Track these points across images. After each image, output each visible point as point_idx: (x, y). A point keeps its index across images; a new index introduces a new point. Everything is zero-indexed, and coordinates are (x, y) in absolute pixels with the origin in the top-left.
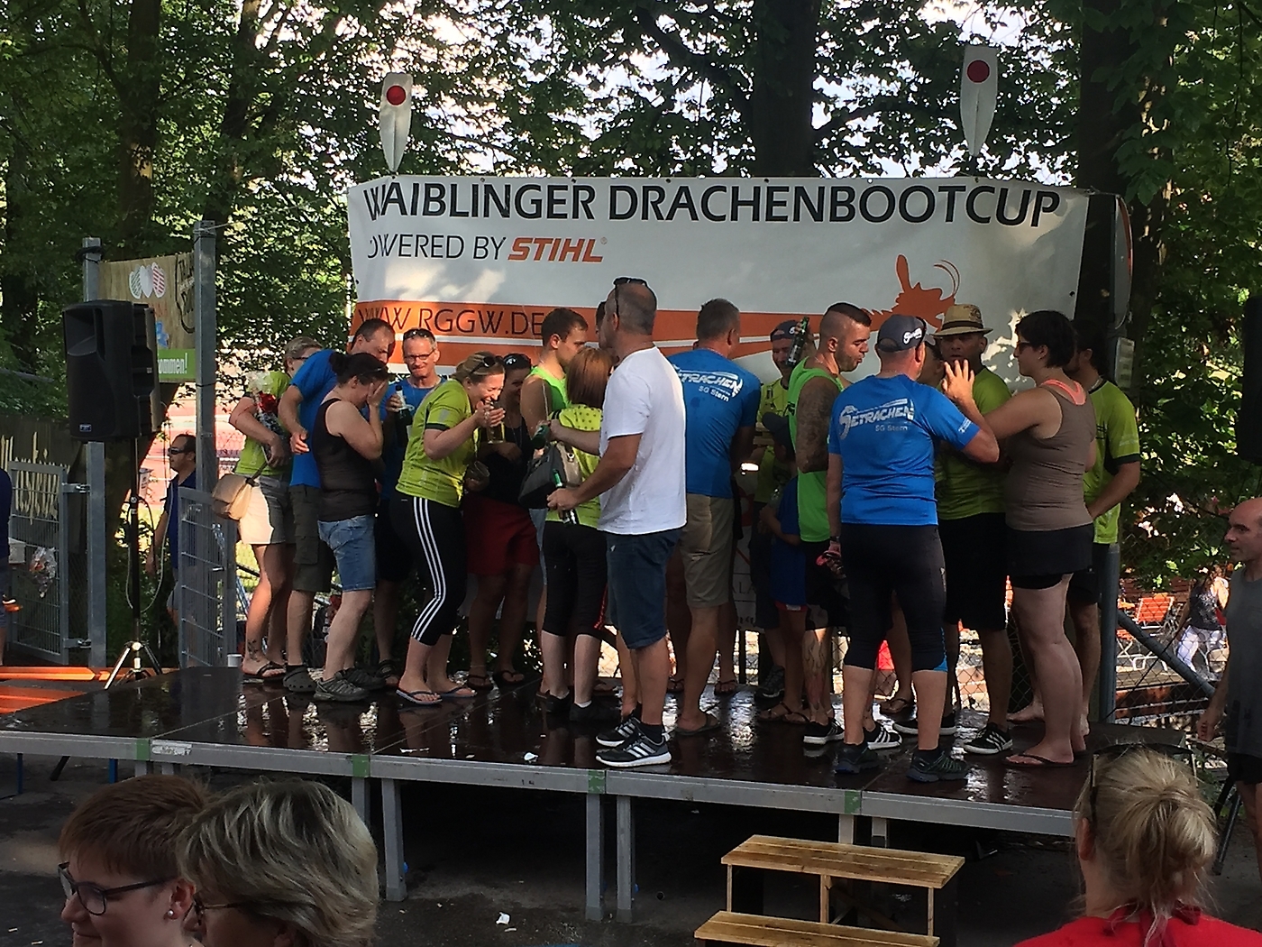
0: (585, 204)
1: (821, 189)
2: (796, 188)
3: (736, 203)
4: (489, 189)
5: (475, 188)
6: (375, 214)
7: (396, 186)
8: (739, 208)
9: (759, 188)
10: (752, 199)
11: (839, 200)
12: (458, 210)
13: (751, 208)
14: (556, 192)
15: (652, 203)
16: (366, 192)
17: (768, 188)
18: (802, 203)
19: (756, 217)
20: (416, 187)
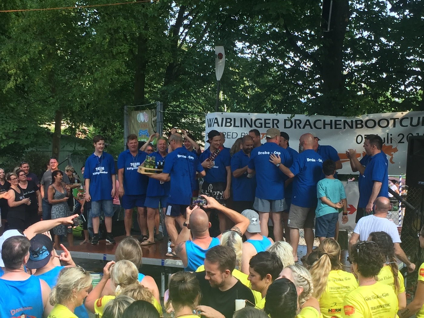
0: (276, 124)
3: (325, 124)
4: (246, 120)
5: (241, 119)
6: (210, 126)
7: (216, 119)
8: (326, 126)
9: (332, 120)
10: (330, 123)
11: (358, 123)
12: (236, 125)
13: (330, 126)
14: (267, 121)
15: (298, 124)
16: (208, 119)
17: (335, 120)
18: (346, 124)
19: (331, 128)
20: (223, 119)
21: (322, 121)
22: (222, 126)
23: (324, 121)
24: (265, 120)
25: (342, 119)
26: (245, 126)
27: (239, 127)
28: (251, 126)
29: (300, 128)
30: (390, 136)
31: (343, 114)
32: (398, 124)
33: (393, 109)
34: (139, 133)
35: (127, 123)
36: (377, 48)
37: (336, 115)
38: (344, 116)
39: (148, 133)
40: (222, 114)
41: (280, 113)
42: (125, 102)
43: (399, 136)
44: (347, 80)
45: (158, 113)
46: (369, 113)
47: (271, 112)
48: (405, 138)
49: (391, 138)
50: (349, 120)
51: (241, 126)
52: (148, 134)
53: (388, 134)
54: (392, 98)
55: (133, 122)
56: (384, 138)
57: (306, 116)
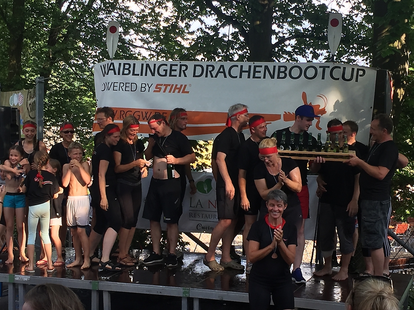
0: (184, 71)
1: (275, 67)
2: (265, 66)
3: (242, 71)
4: (148, 65)
5: (142, 65)
6: (105, 74)
7: (112, 64)
9: (251, 66)
10: (248, 70)
11: (281, 70)
12: (135, 73)
13: (247, 73)
14: (173, 67)
15: (210, 71)
17: (255, 66)
19: (249, 77)
20: (120, 65)
21: (239, 67)
22: (119, 74)
23: (242, 66)
24: (171, 65)
25: (263, 64)
26: (146, 75)
27: (138, 75)
28: (153, 74)
51: (142, 75)
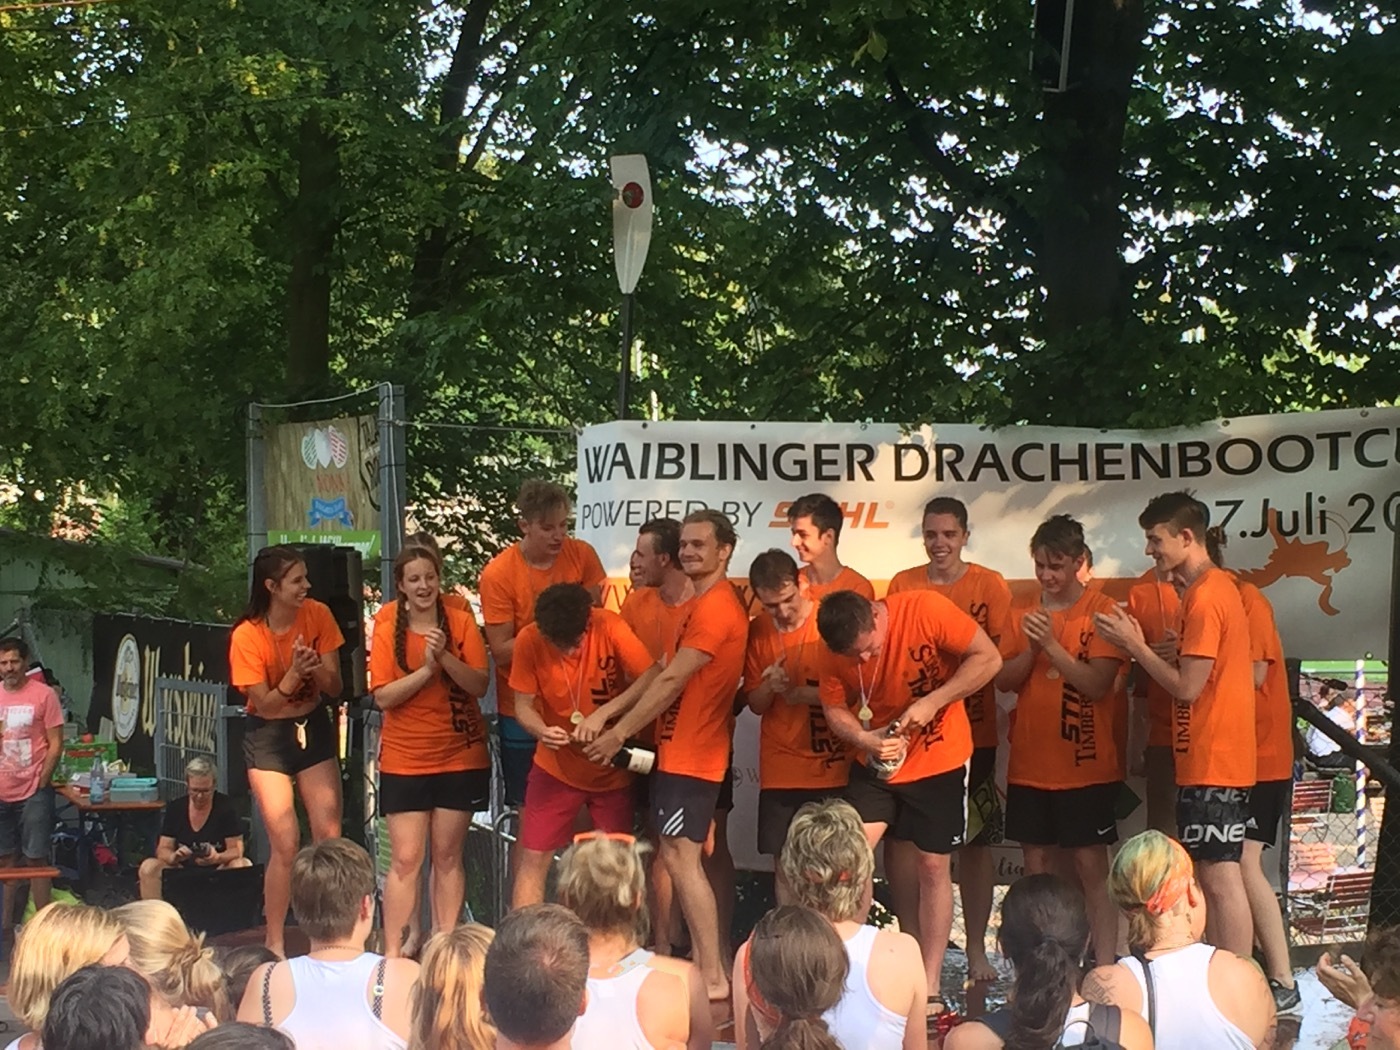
0: (863, 465)
2: (1132, 444)
3: (1056, 462)
4: (739, 449)
5: (722, 448)
6: (595, 476)
7: (621, 447)
8: (1061, 467)
9: (1085, 445)
10: (1077, 457)
11: (1189, 455)
12: (701, 472)
13: (1077, 467)
14: (824, 451)
15: (948, 463)
16: (587, 451)
17: (1097, 445)
18: (1142, 460)
19: (1084, 476)
20: (647, 447)
21: (1048, 448)
22: (644, 475)
23: (1055, 448)
24: (818, 448)
25: (1127, 438)
26: (737, 476)
27: (711, 477)
28: (761, 475)
29: (958, 477)
30: (1316, 507)
31: (1130, 421)
32: (1347, 456)
33: (1325, 399)
34: (312, 514)
35: (261, 471)
36: (1253, 157)
37: (1102, 424)
38: (1131, 427)
39: (346, 510)
40: (645, 426)
41: (875, 421)
42: (248, 388)
43: (1352, 503)
44: (1140, 285)
45: (384, 430)
46: (1231, 413)
47: (841, 416)
48: (1378, 511)
49: (1323, 513)
50: (1152, 444)
51: (723, 476)
52: (346, 514)
53: (1309, 495)
54: (1319, 354)
55: (284, 465)
56: (1295, 514)
57: (982, 428)
